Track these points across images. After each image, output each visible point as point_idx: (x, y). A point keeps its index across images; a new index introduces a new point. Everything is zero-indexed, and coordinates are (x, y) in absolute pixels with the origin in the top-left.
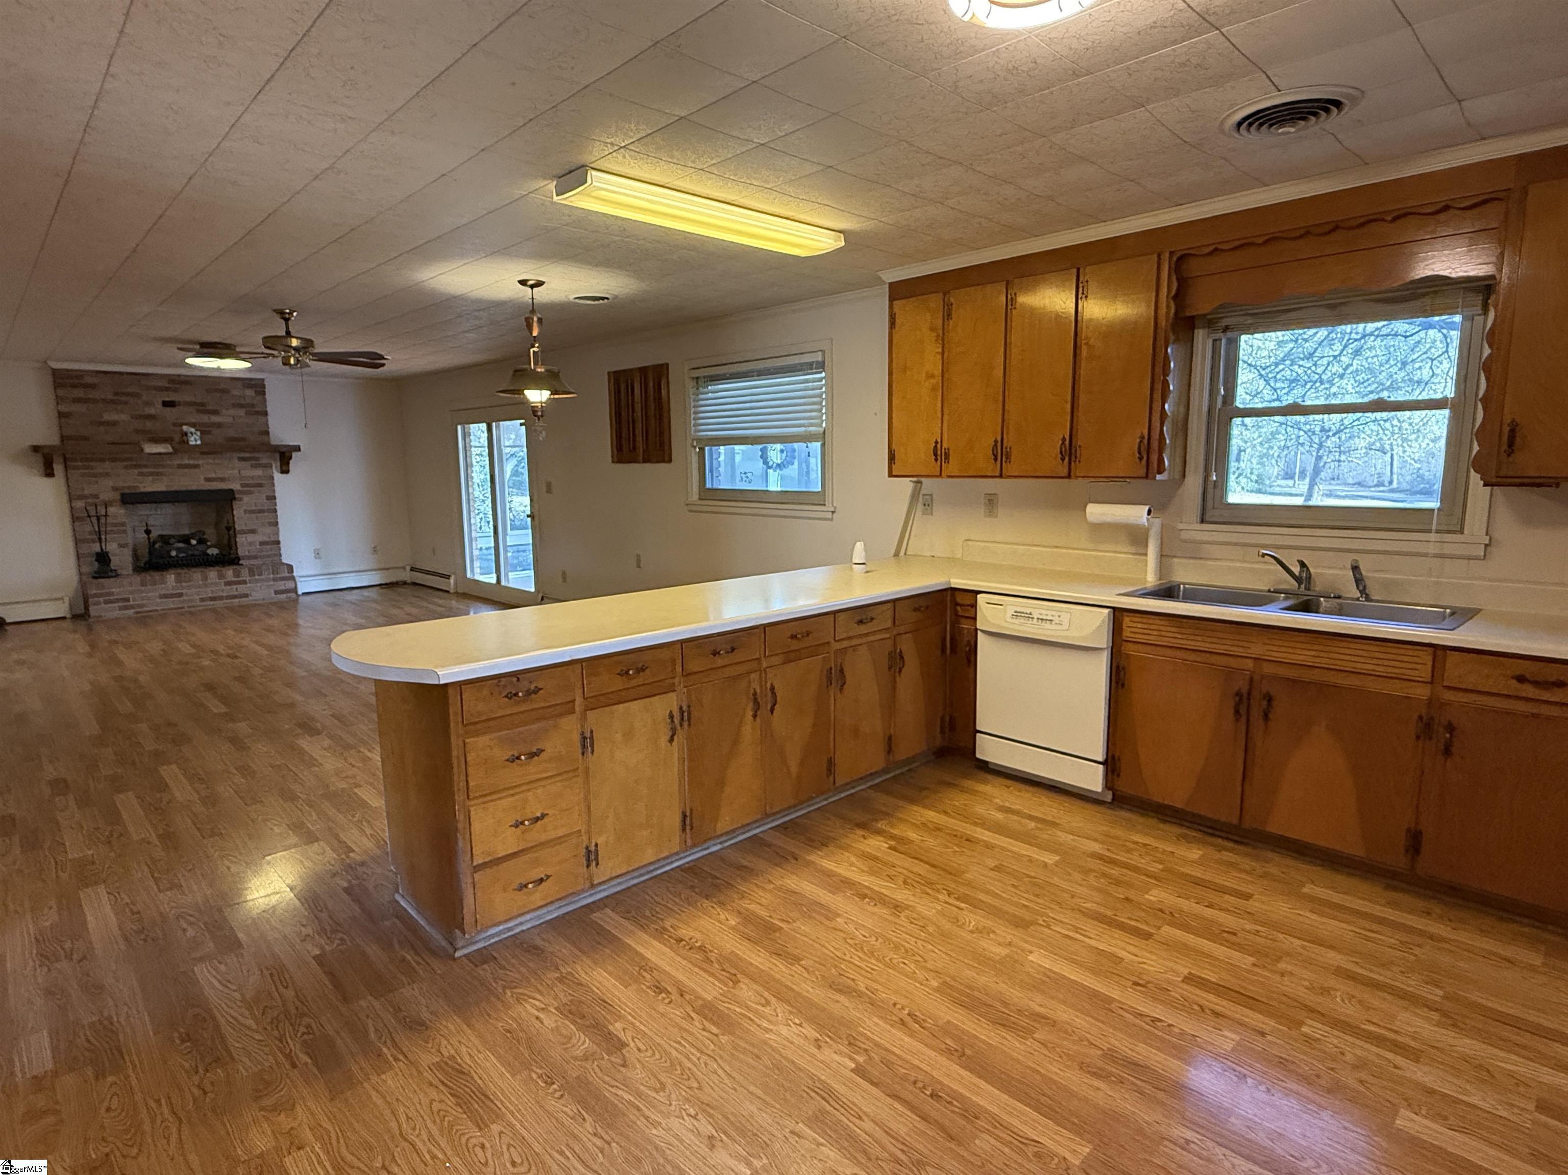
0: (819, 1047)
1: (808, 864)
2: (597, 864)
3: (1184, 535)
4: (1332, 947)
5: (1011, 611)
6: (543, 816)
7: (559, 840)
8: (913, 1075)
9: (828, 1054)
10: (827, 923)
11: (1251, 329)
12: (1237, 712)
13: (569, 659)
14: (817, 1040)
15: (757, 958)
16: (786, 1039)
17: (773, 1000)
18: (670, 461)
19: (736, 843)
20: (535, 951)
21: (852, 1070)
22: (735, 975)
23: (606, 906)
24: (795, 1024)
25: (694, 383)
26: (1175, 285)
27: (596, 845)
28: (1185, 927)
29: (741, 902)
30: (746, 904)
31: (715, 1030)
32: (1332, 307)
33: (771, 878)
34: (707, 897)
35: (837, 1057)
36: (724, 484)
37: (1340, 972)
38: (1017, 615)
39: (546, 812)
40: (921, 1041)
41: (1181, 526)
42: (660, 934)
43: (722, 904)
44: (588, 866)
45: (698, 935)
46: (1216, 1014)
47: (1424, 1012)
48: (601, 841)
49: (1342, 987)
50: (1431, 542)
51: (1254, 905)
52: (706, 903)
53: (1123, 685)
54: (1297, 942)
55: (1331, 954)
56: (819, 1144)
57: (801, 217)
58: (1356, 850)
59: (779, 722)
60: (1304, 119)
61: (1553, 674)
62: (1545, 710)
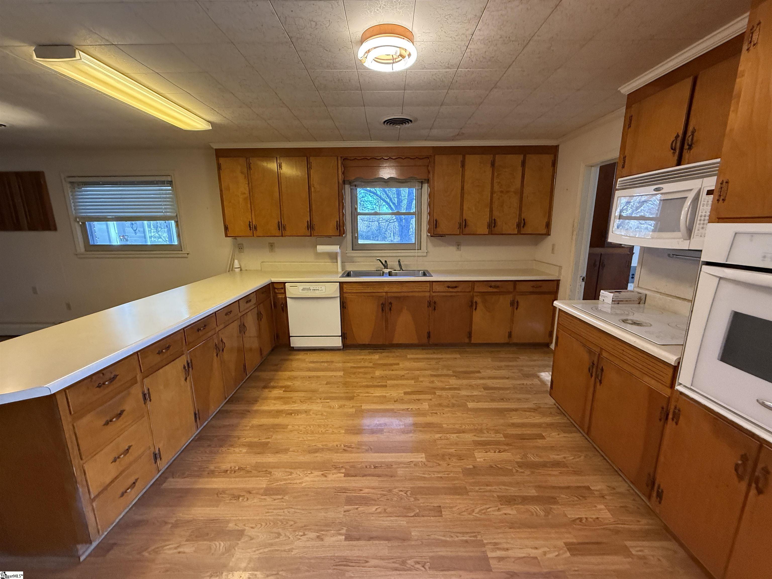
0: (326, 476)
1: (256, 411)
2: (161, 459)
3: (348, 255)
4: (425, 370)
5: (301, 288)
6: (130, 447)
7: (140, 457)
8: (363, 465)
9: (331, 477)
10: (286, 430)
12: (383, 310)
13: (132, 353)
14: (322, 474)
15: (270, 459)
16: (312, 481)
17: (292, 471)
18: (55, 229)
21: (344, 476)
22: (267, 471)
23: (166, 478)
24: (309, 474)
25: (69, 185)
26: (343, 169)
27: (159, 449)
28: (391, 379)
29: (239, 441)
30: (243, 440)
31: (280, 497)
33: (244, 424)
34: (221, 446)
35: (335, 476)
37: (432, 376)
38: (303, 289)
39: (130, 445)
40: (356, 453)
41: (347, 252)
42: (212, 474)
43: (232, 446)
44: (156, 462)
45: (233, 465)
46: (419, 400)
47: (452, 378)
48: (161, 446)
49: (434, 379)
51: (401, 366)
52: (224, 449)
53: (345, 308)
54: (418, 372)
55: (427, 372)
56: (357, 509)
57: (194, 111)
58: (416, 342)
59: (226, 356)
60: (402, 124)
61: (454, 285)
62: (453, 294)
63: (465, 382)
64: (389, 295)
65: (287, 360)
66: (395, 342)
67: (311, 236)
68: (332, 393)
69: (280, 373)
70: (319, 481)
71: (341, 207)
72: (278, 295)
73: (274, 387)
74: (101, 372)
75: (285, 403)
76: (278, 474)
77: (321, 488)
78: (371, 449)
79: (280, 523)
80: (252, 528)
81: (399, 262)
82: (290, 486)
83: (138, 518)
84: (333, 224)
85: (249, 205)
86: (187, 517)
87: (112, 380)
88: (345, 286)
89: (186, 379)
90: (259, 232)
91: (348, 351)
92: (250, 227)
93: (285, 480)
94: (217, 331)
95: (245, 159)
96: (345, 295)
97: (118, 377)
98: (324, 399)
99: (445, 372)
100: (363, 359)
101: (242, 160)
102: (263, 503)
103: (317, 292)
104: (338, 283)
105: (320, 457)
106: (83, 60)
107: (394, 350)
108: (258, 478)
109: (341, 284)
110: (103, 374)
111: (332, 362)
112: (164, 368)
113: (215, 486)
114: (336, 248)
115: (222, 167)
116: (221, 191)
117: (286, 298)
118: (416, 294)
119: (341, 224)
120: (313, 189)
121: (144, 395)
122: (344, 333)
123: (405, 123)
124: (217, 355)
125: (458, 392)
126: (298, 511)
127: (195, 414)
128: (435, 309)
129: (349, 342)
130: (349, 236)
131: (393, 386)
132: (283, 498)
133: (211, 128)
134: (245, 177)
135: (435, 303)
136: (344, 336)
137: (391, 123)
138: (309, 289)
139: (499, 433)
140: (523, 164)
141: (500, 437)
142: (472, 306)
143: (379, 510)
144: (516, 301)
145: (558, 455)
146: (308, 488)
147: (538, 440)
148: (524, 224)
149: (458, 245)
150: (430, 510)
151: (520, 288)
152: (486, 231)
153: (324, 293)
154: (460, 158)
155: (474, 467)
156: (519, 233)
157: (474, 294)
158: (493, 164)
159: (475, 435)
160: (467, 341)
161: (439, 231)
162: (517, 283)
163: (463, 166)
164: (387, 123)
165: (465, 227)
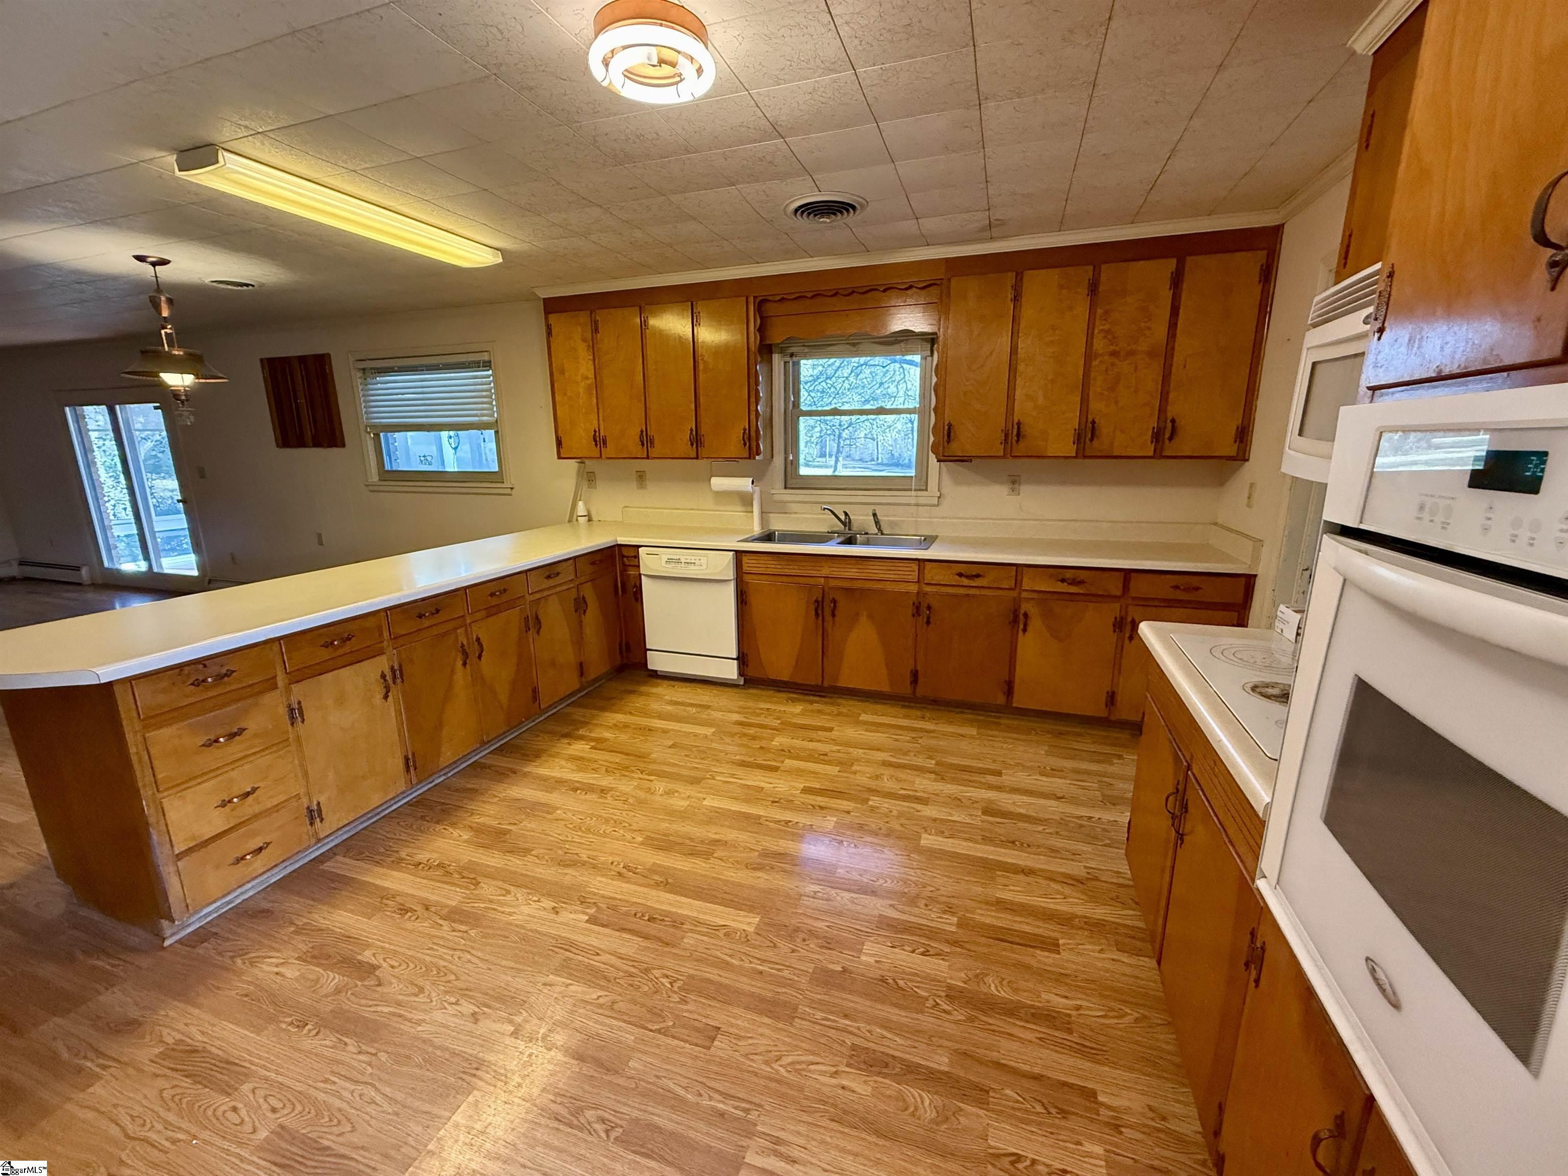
0: (557, 913)
1: (526, 775)
2: (322, 820)
3: (776, 498)
4: (878, 750)
5: (665, 558)
6: (254, 790)
7: (277, 808)
8: (633, 910)
9: (566, 916)
10: (549, 816)
11: (806, 356)
12: (817, 614)
13: (264, 639)
14: (554, 908)
15: (493, 860)
16: (529, 915)
17: (512, 888)
18: (343, 445)
19: (458, 772)
20: (266, 913)
21: (587, 921)
22: (474, 879)
23: (335, 854)
24: (534, 901)
25: (359, 374)
26: (759, 321)
27: (319, 803)
28: (798, 758)
29: (470, 819)
30: (477, 819)
31: (463, 928)
32: (854, 345)
33: (495, 793)
34: (438, 822)
35: (572, 916)
36: (402, 466)
37: (886, 764)
38: (669, 561)
39: (256, 786)
40: (635, 883)
41: (773, 492)
42: (398, 863)
43: (453, 825)
44: (312, 824)
45: (435, 856)
46: (821, 808)
47: (928, 775)
48: (322, 799)
49: (887, 772)
50: (910, 497)
51: (835, 734)
52: (439, 827)
53: (745, 603)
54: (861, 751)
55: (879, 753)
56: (568, 985)
57: (460, 231)
58: (886, 688)
59: (487, 665)
60: (835, 214)
61: (974, 570)
62: (972, 592)
63: (950, 789)
64: (833, 583)
65: (632, 692)
66: (842, 683)
67: (697, 458)
68: (669, 764)
69: (607, 714)
70: (540, 918)
71: (753, 400)
72: (630, 568)
73: (582, 738)
74: (202, 662)
75: (580, 770)
76: (488, 889)
77: (537, 931)
78: (667, 883)
79: (435, 972)
80: (393, 967)
81: (875, 515)
82: (492, 914)
83: (265, 905)
84: (737, 434)
85: (595, 401)
86: (323, 923)
87: (220, 677)
88: (745, 559)
89: (386, 697)
90: (609, 451)
91: (752, 691)
92: (595, 441)
93: (491, 901)
94: (468, 621)
95: (589, 312)
96: (747, 578)
97: (234, 674)
98: (648, 774)
99: (920, 761)
100: (768, 709)
101: (584, 317)
102: (433, 932)
103: (692, 567)
104: (732, 553)
105: (571, 876)
106: (228, 165)
107: (840, 701)
108: (453, 888)
109: (739, 554)
110: (205, 666)
111: (708, 707)
112: (336, 672)
113: (386, 884)
114: (744, 484)
115: (554, 331)
116: (552, 374)
117: (640, 575)
118: (889, 587)
119: (753, 434)
120: (701, 367)
121: (292, 710)
122: (743, 653)
123: (841, 212)
124: (464, 664)
125: (919, 807)
126: (474, 960)
127: (407, 759)
128: (928, 623)
129: (751, 672)
130: (778, 461)
131: (789, 772)
132: (466, 932)
133: (501, 260)
134: (589, 346)
135: (929, 608)
136: (742, 659)
137: (809, 214)
138: (678, 561)
139: (953, 914)
140: (1177, 281)
141: (949, 924)
142: (1015, 620)
143: (601, 1001)
144: (1129, 619)
145: (1066, 997)
146: (517, 926)
147: (1038, 952)
148: (1174, 430)
149: (1014, 482)
150: (697, 1030)
151: (1139, 587)
152: (1071, 450)
153: (705, 571)
154: (1010, 277)
155: (845, 970)
156: (1158, 455)
157: (1024, 595)
158: (1094, 288)
159: (891, 905)
160: (1001, 699)
161: (955, 448)
162: (1133, 575)
163: (1016, 299)
164: (803, 212)
165: (1018, 441)
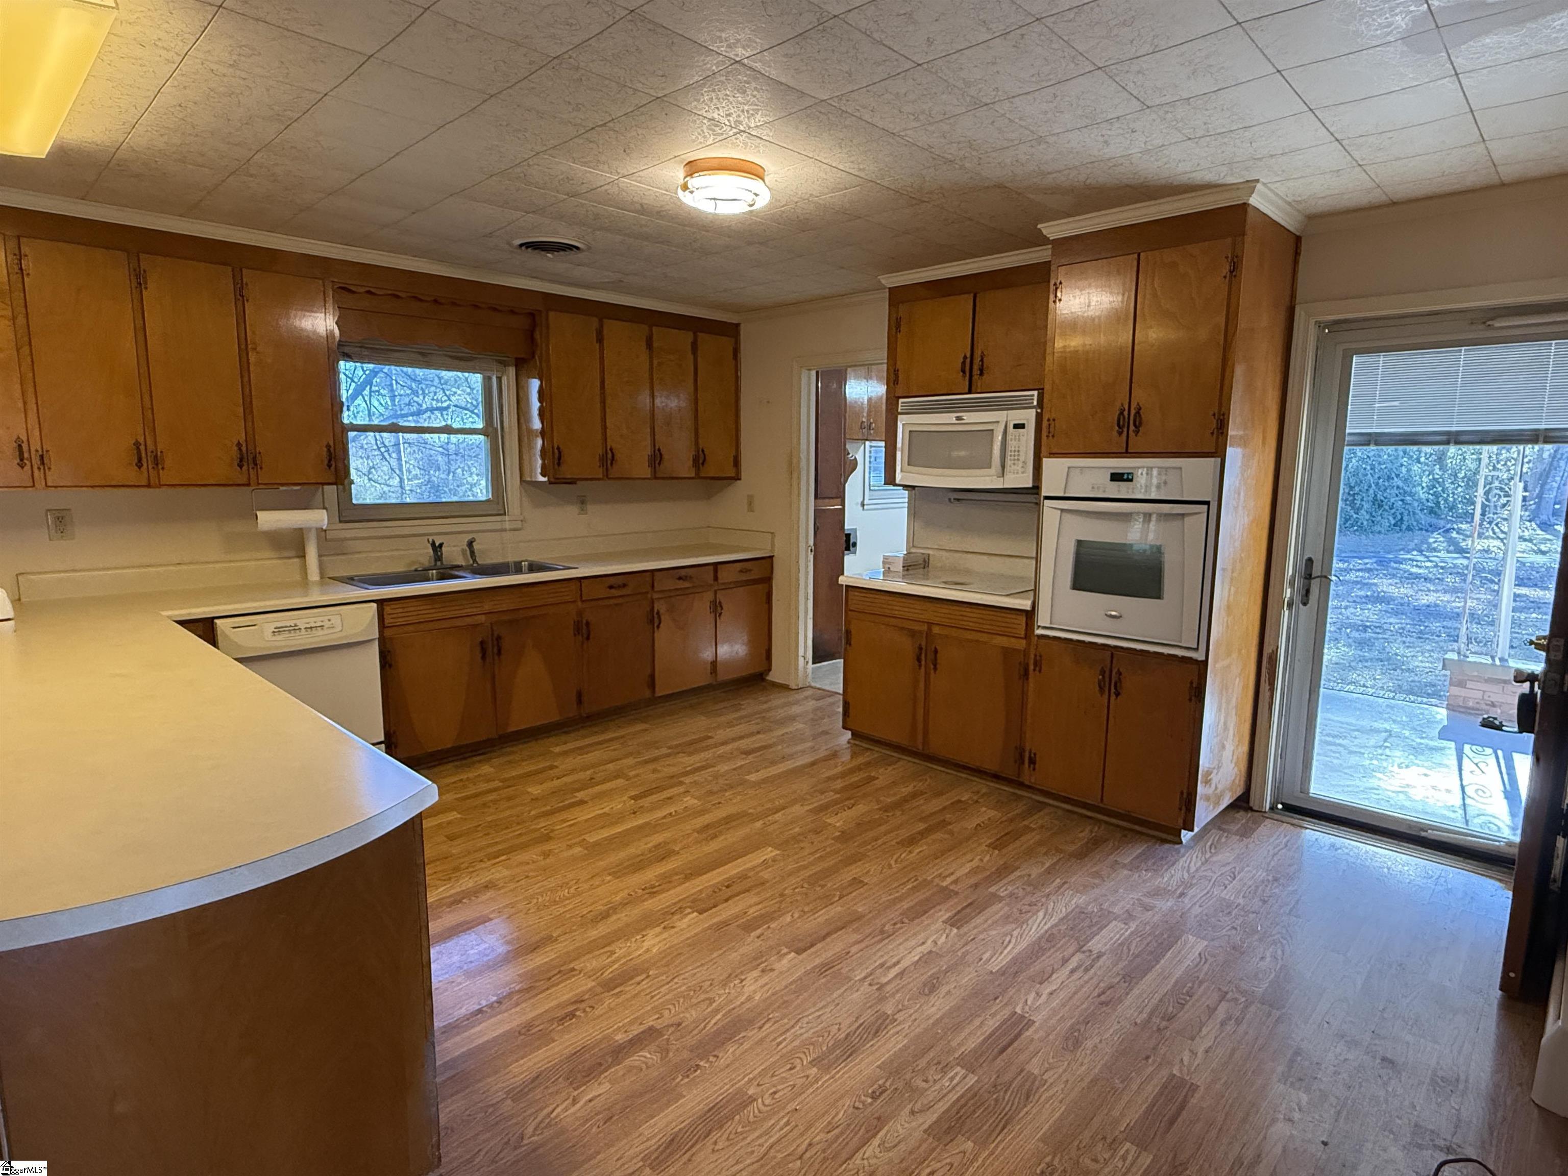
0: (673, 927)
4: (619, 759)
5: (271, 627)
9: (681, 924)
11: (361, 359)
12: (483, 657)
14: (664, 928)
17: (606, 949)
21: (700, 914)
24: (642, 938)
28: (576, 790)
31: (640, 978)
35: (684, 921)
37: (643, 763)
38: (278, 631)
46: (670, 798)
47: (678, 756)
49: (653, 766)
51: (563, 766)
53: (390, 666)
54: (610, 766)
55: (625, 761)
58: (555, 718)
61: (620, 580)
62: (620, 601)
63: (706, 755)
64: (495, 619)
67: (247, 485)
68: (489, 845)
71: (337, 409)
79: (692, 992)
80: (659, 1018)
81: (470, 544)
82: (635, 962)
84: (319, 453)
86: (520, 1079)
88: (391, 609)
90: (59, 473)
92: (20, 456)
96: (391, 632)
102: (627, 995)
103: (320, 632)
104: (375, 604)
105: (623, 917)
107: (507, 750)
108: (562, 985)
109: (383, 604)
114: (314, 518)
118: (551, 611)
119: (339, 452)
128: (588, 638)
131: (596, 797)
135: (587, 624)
138: (295, 628)
139: (826, 792)
140: (695, 349)
141: (831, 796)
142: (652, 621)
144: (718, 602)
145: (907, 787)
146: (668, 949)
147: (874, 782)
148: (704, 460)
149: (583, 502)
150: (850, 885)
151: (725, 576)
152: (647, 472)
153: (340, 635)
154: (595, 322)
155: (843, 832)
156: (700, 476)
157: (656, 596)
158: (649, 344)
159: (802, 805)
160: (647, 693)
161: (567, 471)
162: (719, 566)
163: (600, 340)
165: (612, 464)
